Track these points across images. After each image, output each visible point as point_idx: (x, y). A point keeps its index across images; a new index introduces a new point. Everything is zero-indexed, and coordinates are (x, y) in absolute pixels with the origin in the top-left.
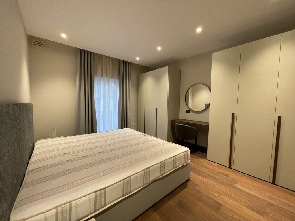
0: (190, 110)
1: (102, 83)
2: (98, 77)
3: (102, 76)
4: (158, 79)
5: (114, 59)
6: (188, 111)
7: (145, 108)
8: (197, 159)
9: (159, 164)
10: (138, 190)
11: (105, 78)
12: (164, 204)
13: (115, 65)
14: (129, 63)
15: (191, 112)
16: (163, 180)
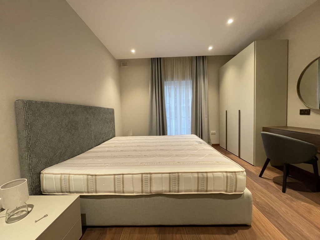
0: (309, 110)
1: (173, 87)
2: (169, 82)
3: (172, 79)
4: (241, 67)
5: (185, 57)
6: (304, 112)
7: (226, 111)
8: (303, 203)
9: (168, 174)
10: (135, 194)
11: (176, 82)
12: (176, 234)
13: (187, 65)
14: (203, 58)
15: (312, 113)
16: (179, 200)
